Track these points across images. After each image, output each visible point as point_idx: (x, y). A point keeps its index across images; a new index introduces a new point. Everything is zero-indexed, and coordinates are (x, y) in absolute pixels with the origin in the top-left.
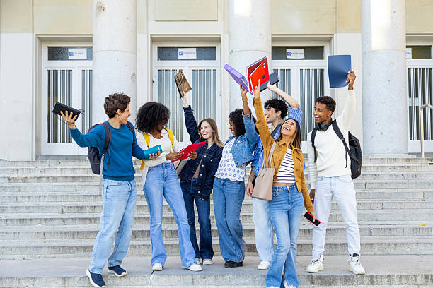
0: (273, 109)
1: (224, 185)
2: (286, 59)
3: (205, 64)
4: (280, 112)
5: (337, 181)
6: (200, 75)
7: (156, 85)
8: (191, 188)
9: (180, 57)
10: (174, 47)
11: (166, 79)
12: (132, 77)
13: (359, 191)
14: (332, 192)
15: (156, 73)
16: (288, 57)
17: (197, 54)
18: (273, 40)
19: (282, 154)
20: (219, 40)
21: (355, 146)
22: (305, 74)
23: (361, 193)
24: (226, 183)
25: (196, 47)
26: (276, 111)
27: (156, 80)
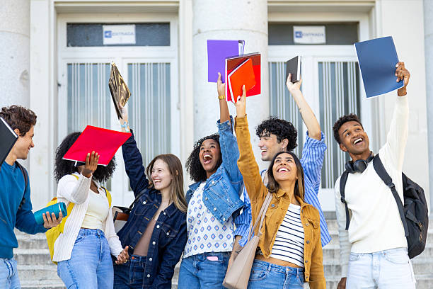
0: (274, 137)
1: (198, 268)
2: (293, 43)
3: (151, 54)
4: (286, 141)
5: (383, 262)
6: (142, 73)
7: (63, 91)
8: (130, 275)
9: (106, 41)
10: (97, 24)
11: (82, 80)
12: (22, 78)
13: (422, 277)
14: (374, 281)
15: (63, 69)
16: (296, 40)
17: (137, 35)
18: (271, 10)
19: (281, 212)
20: (175, 12)
21: (413, 198)
22: (327, 71)
23: (426, 281)
24: (202, 265)
25: (136, 24)
26: (280, 140)
27: (64, 80)
